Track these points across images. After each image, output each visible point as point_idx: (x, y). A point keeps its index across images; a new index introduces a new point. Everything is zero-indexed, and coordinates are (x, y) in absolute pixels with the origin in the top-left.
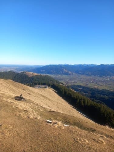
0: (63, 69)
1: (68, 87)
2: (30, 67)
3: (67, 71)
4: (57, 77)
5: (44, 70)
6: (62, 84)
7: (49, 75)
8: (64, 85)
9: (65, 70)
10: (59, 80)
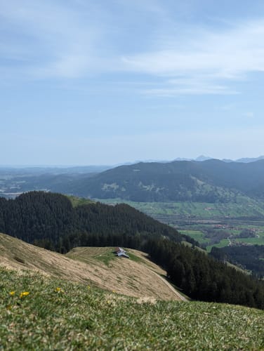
0: (194, 178)
1: (216, 253)
2: (56, 174)
3: (209, 188)
4: (169, 212)
5: (112, 186)
6: (191, 241)
7: (133, 204)
8: (197, 244)
9: (200, 183)
10: (176, 227)
